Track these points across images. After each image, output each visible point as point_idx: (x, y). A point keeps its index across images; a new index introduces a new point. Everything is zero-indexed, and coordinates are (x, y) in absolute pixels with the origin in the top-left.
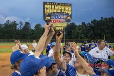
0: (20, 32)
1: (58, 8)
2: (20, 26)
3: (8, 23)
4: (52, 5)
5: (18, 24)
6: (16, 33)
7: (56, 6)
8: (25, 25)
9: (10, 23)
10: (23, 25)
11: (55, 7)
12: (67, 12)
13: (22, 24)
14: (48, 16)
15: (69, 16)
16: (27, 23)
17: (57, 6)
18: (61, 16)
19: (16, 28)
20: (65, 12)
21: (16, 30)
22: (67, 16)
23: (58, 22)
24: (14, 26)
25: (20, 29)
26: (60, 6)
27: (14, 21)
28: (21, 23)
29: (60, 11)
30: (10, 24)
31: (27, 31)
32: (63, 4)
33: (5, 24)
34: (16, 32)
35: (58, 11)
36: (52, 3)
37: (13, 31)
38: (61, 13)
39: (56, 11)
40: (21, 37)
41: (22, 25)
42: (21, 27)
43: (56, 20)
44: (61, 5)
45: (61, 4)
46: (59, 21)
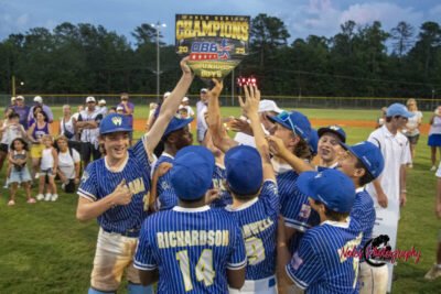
0: (399, 65)
1: (209, 26)
2: (397, 41)
3: (348, 32)
4: (194, 20)
5: (388, 35)
6: (378, 70)
7: (204, 24)
8: (421, 34)
9: (355, 31)
10: (410, 39)
11: (201, 25)
12: (234, 37)
13: (410, 31)
14: (184, 45)
15: (241, 46)
17: (207, 22)
18: (217, 45)
19: (379, 51)
20: (228, 36)
21: (381, 58)
22: (236, 47)
23: (208, 58)
24: (373, 45)
25: (397, 52)
26: (215, 23)
27: (371, 24)
28: (403, 28)
29: (214, 34)
30: (356, 36)
32: (224, 17)
33: (336, 36)
34: (380, 66)
35: (210, 34)
38: (218, 39)
39: (204, 34)
40: (402, 86)
41: (410, 35)
42: (402, 47)
43: (203, 55)
44: (219, 20)
45: (219, 17)
46: (212, 58)
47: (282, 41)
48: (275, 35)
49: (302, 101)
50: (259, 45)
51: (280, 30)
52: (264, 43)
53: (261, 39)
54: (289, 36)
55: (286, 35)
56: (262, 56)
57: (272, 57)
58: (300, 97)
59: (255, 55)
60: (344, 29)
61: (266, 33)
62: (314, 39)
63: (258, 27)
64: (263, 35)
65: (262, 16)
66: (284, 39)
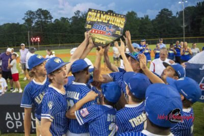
3: (77, 15)
9: (80, 15)
30: (81, 17)
33: (73, 17)
36: (98, 11)
47: (49, 21)
48: (46, 18)
49: (60, 46)
50: (39, 23)
51: (48, 16)
52: (41, 21)
53: (40, 20)
54: (52, 18)
55: (51, 18)
56: (41, 27)
57: (46, 28)
58: (60, 45)
59: (38, 27)
60: (76, 14)
61: (42, 17)
62: (63, 19)
63: (38, 15)
64: (41, 18)
65: (40, 9)
66: (50, 19)
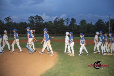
16: (73, 20)
31: (73, 27)
37: (61, 26)
